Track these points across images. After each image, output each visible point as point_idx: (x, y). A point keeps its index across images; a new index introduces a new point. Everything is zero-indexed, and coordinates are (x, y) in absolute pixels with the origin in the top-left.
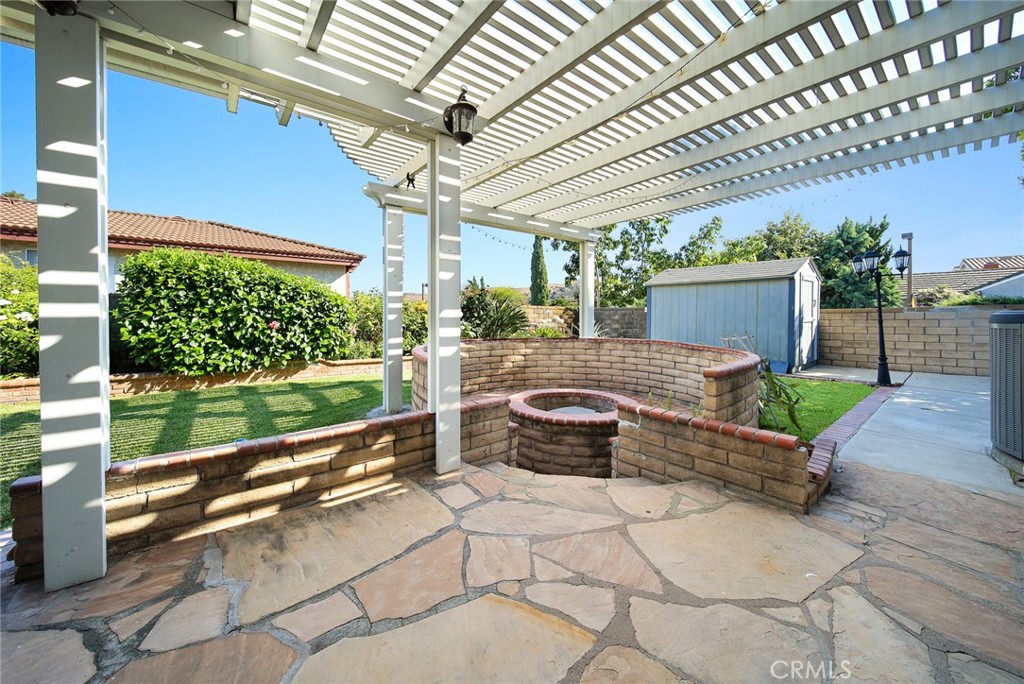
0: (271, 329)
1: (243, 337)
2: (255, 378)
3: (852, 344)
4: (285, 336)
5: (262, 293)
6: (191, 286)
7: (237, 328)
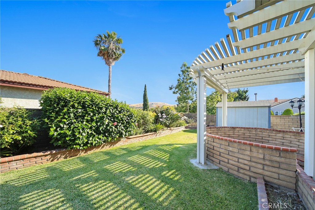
0: (114, 125)
1: (102, 129)
2: (103, 147)
3: (276, 125)
5: (111, 110)
6: (84, 107)
7: (100, 126)
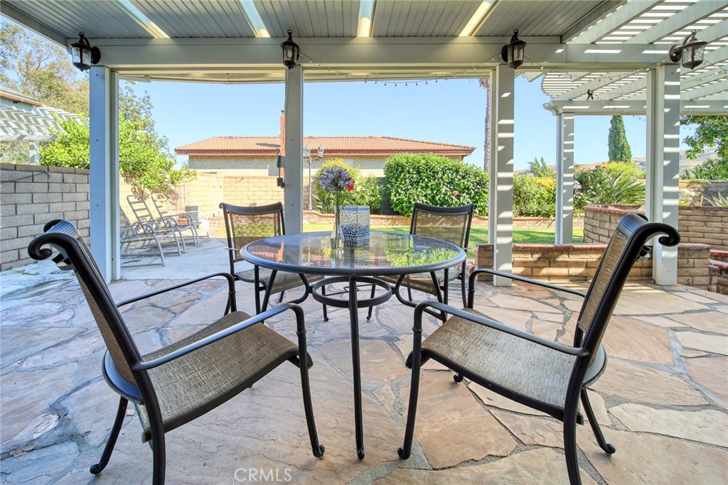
0: (453, 195)
1: (439, 199)
2: (442, 223)
4: (459, 199)
5: (450, 175)
6: (419, 172)
7: (437, 195)
